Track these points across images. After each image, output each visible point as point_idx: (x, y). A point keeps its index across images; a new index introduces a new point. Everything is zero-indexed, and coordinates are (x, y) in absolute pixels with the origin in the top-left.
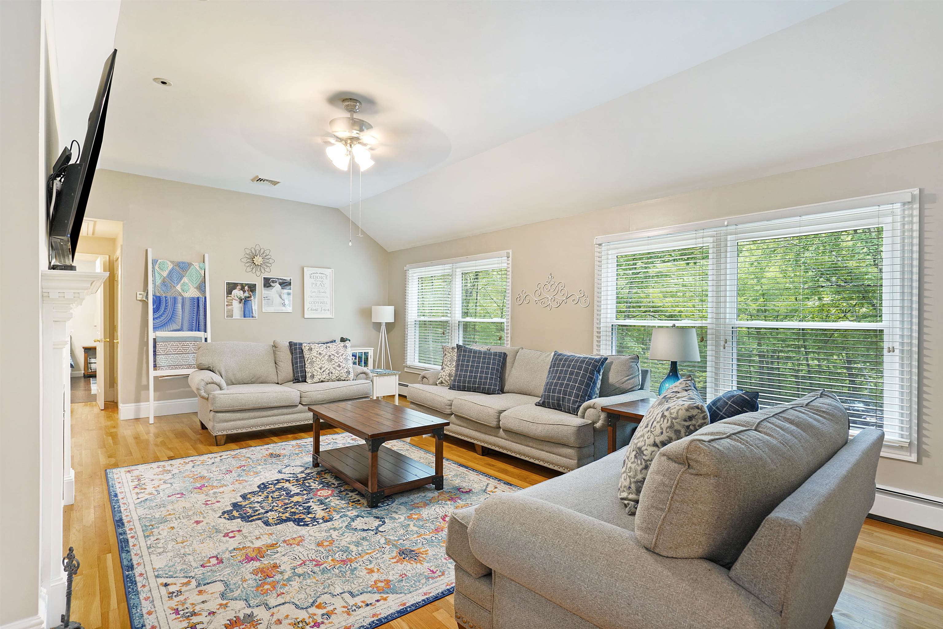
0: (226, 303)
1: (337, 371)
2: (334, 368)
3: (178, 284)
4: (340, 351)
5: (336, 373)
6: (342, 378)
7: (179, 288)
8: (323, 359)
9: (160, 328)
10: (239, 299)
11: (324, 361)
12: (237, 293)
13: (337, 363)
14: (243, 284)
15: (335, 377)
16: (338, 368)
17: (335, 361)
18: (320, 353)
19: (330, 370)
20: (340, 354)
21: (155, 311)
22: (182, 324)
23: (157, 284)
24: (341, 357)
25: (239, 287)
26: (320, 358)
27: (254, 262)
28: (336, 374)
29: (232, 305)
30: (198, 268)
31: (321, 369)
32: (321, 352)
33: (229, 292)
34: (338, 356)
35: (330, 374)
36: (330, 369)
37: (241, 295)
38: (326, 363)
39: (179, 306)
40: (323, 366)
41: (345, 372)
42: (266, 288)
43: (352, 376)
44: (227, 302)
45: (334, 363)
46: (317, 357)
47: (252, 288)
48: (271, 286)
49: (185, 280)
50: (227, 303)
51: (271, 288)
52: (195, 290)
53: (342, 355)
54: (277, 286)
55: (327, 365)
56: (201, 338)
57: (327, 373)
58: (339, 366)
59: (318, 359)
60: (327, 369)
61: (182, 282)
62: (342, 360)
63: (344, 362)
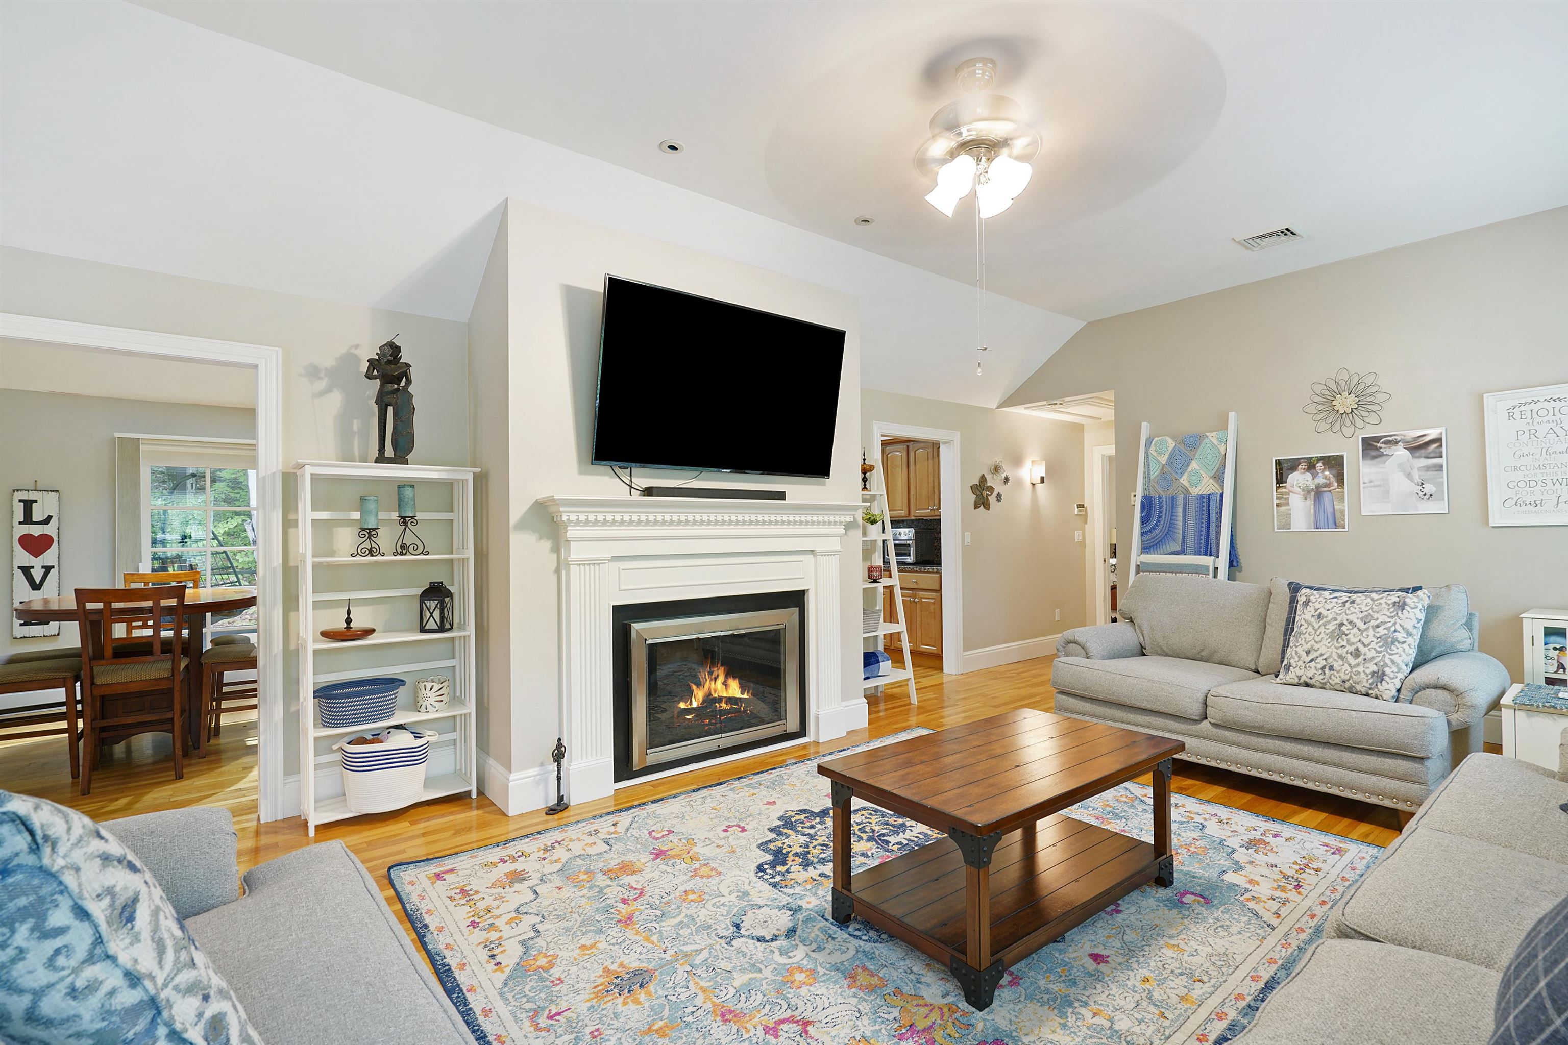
0: (1276, 501)
1: (1346, 667)
2: (1341, 657)
3: (1182, 474)
4: (1376, 616)
5: (1342, 671)
6: (1358, 688)
7: (1184, 480)
8: (1322, 629)
9: (1152, 548)
10: (1303, 490)
11: (1323, 635)
12: (1298, 479)
13: (1352, 644)
14: (1311, 458)
15: (1338, 680)
16: (1350, 658)
17: (1348, 641)
18: (1320, 616)
19: (1330, 660)
20: (1374, 623)
21: (1144, 520)
22: (1183, 543)
23: (1152, 477)
24: (1371, 632)
25: (1303, 466)
26: (1316, 627)
27: (1336, 408)
28: (1342, 674)
29: (1288, 504)
30: (1215, 442)
31: (1308, 652)
32: (1325, 613)
33: (1281, 480)
34: (1363, 627)
35: (1327, 670)
36: (1330, 657)
37: (1308, 483)
38: (1324, 642)
39: (1180, 511)
40: (1316, 646)
41: (1368, 671)
42: (1369, 462)
43: (1389, 688)
44: (1277, 498)
45: (1344, 643)
46: (1309, 624)
47: (1335, 463)
48: (1382, 455)
49: (1194, 465)
50: (1278, 501)
51: (1384, 458)
52: (1211, 480)
53: (1378, 626)
54: (1400, 452)
55: (1326, 648)
56: (1207, 568)
57: (1319, 666)
58: (1357, 654)
59: (1310, 629)
60: (1322, 655)
61: (1189, 469)
62: (1371, 638)
63: (1373, 645)
